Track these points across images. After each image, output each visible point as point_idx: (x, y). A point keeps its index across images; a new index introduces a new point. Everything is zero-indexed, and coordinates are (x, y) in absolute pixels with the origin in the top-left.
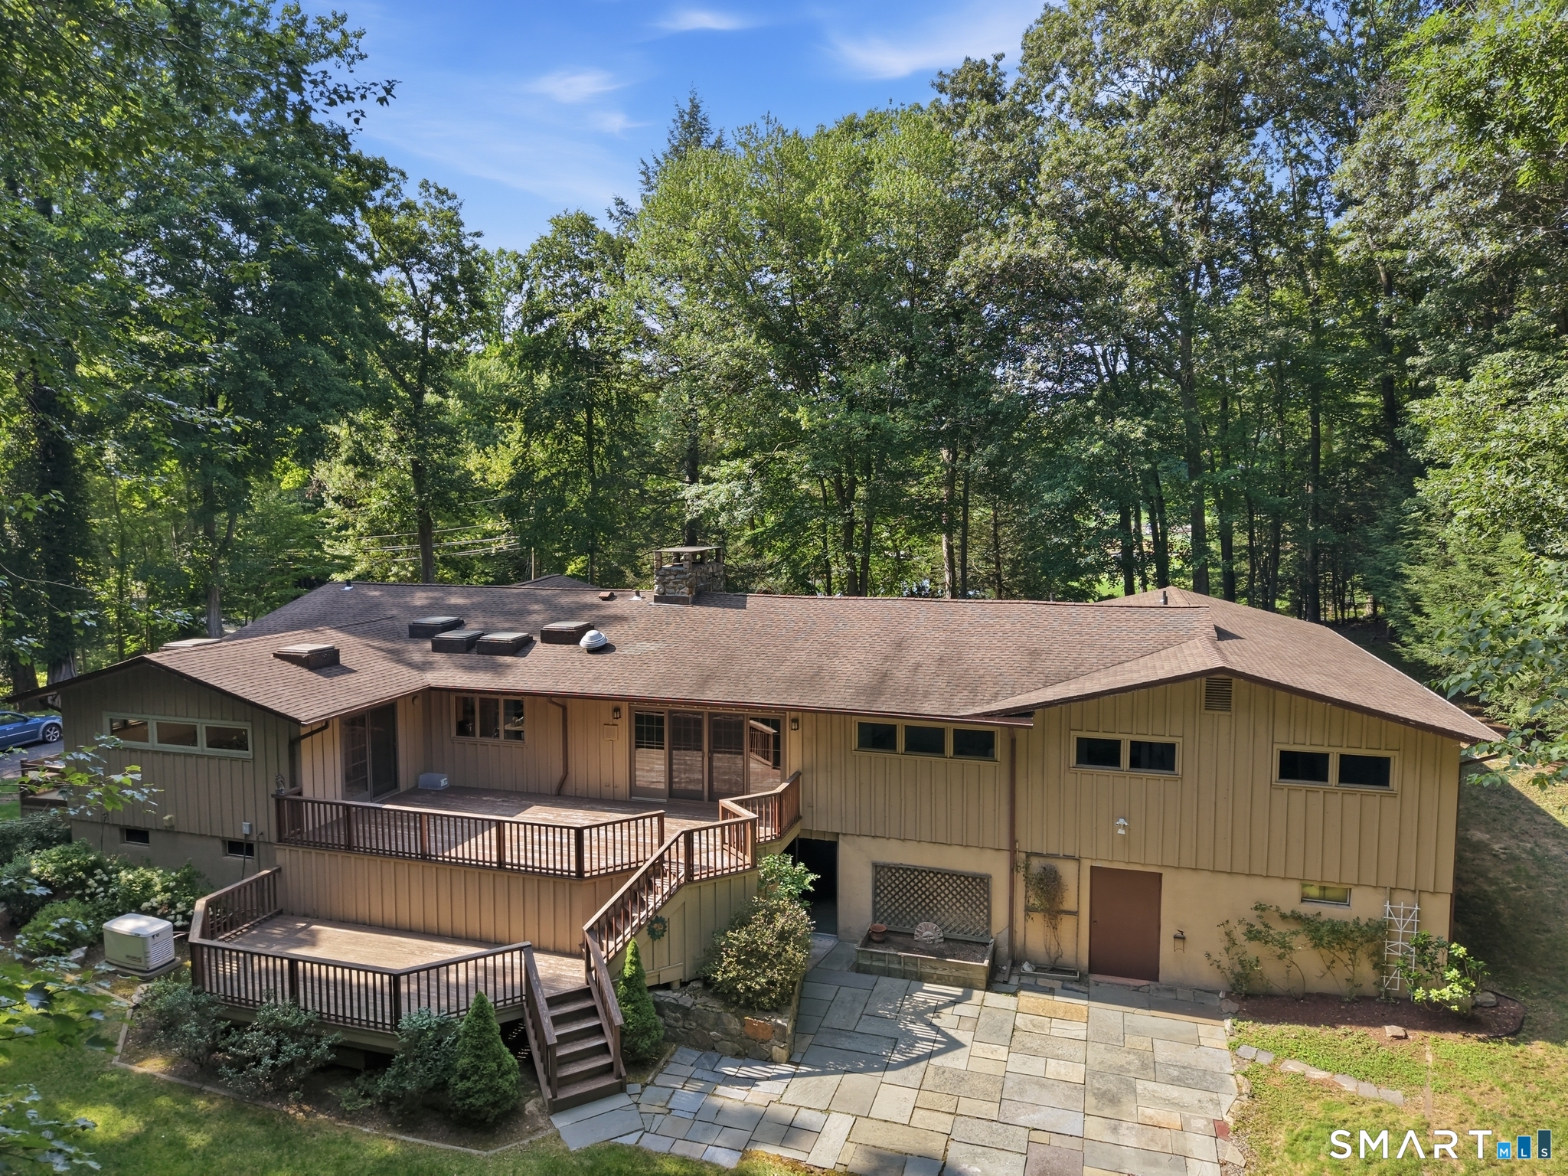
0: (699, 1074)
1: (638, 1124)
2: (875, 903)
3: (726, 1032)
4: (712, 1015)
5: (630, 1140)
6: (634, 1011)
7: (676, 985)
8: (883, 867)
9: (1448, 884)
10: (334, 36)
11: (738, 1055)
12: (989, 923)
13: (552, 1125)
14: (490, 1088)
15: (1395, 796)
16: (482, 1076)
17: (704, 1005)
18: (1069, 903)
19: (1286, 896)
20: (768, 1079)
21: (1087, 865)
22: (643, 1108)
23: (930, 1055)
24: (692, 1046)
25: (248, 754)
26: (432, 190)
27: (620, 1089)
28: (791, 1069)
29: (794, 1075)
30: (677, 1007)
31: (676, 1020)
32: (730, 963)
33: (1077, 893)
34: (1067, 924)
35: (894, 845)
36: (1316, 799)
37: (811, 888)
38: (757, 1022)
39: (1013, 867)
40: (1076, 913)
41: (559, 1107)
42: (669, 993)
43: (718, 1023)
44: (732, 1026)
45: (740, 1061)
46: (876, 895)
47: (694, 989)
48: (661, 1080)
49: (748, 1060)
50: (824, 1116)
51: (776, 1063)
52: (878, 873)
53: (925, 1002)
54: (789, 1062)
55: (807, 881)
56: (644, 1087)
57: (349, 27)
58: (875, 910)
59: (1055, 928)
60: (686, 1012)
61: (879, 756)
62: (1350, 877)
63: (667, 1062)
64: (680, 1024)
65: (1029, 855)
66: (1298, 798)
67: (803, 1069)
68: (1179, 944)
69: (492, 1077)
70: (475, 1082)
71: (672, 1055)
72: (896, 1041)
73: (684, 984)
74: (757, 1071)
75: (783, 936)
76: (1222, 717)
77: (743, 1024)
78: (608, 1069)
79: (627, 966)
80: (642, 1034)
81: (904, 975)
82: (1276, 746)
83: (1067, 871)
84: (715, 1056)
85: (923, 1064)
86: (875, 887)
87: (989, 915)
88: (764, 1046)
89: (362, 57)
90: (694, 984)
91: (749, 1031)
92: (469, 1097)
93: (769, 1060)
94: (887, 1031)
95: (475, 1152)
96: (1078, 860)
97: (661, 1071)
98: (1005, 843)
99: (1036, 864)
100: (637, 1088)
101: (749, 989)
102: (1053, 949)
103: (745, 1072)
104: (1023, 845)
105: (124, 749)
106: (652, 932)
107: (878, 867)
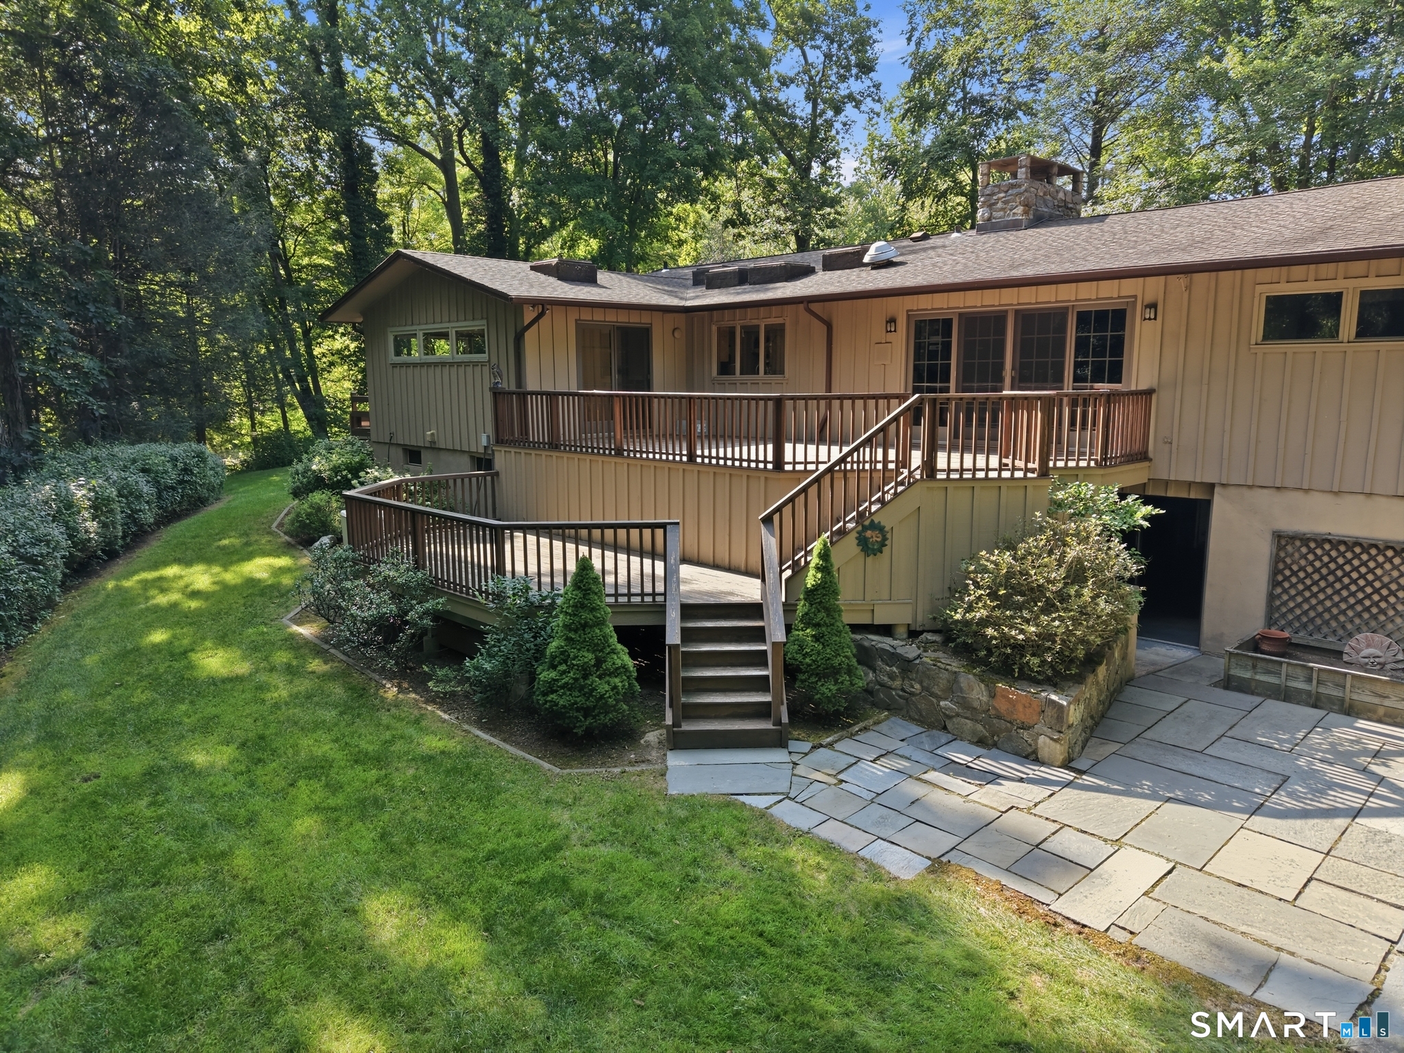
0: (905, 749)
1: (783, 786)
2: (1271, 597)
3: (965, 704)
4: (945, 675)
5: (760, 802)
6: (816, 638)
7: (902, 632)
8: (1293, 538)
11: (981, 742)
13: (664, 760)
14: (581, 688)
16: (571, 667)
17: (936, 660)
20: (1021, 780)
22: (800, 770)
23: (1357, 813)
24: (912, 719)
25: (483, 357)
27: (778, 741)
28: (1068, 776)
29: (1068, 784)
30: (892, 657)
31: (892, 677)
32: (979, 598)
35: (1317, 501)
37: (1146, 524)
38: (1013, 695)
41: (679, 742)
42: (889, 640)
43: (952, 688)
44: (976, 696)
45: (980, 751)
46: (1274, 583)
47: (927, 642)
48: (846, 745)
49: (994, 751)
50: (1110, 849)
51: (1043, 764)
52: (1280, 548)
53: (1358, 742)
54: (1067, 765)
55: (1139, 515)
56: (814, 747)
58: (1271, 609)
60: (907, 666)
63: (866, 729)
64: (897, 683)
67: (1087, 780)
69: (586, 672)
70: (564, 672)
71: (877, 723)
72: (1286, 779)
73: (913, 634)
74: (1009, 767)
75: (1077, 574)
77: (992, 695)
78: (762, 711)
79: (812, 572)
80: (826, 676)
81: (1316, 702)
84: (944, 738)
85: (1341, 822)
86: (1275, 572)
88: (1025, 734)
90: (930, 637)
91: (1002, 706)
92: (553, 692)
93: (1033, 757)
94: (1270, 762)
95: (546, 765)
97: (851, 736)
100: (806, 746)
101: (1005, 638)
103: (986, 764)
105: (402, 365)
106: (863, 542)
107: (1281, 539)
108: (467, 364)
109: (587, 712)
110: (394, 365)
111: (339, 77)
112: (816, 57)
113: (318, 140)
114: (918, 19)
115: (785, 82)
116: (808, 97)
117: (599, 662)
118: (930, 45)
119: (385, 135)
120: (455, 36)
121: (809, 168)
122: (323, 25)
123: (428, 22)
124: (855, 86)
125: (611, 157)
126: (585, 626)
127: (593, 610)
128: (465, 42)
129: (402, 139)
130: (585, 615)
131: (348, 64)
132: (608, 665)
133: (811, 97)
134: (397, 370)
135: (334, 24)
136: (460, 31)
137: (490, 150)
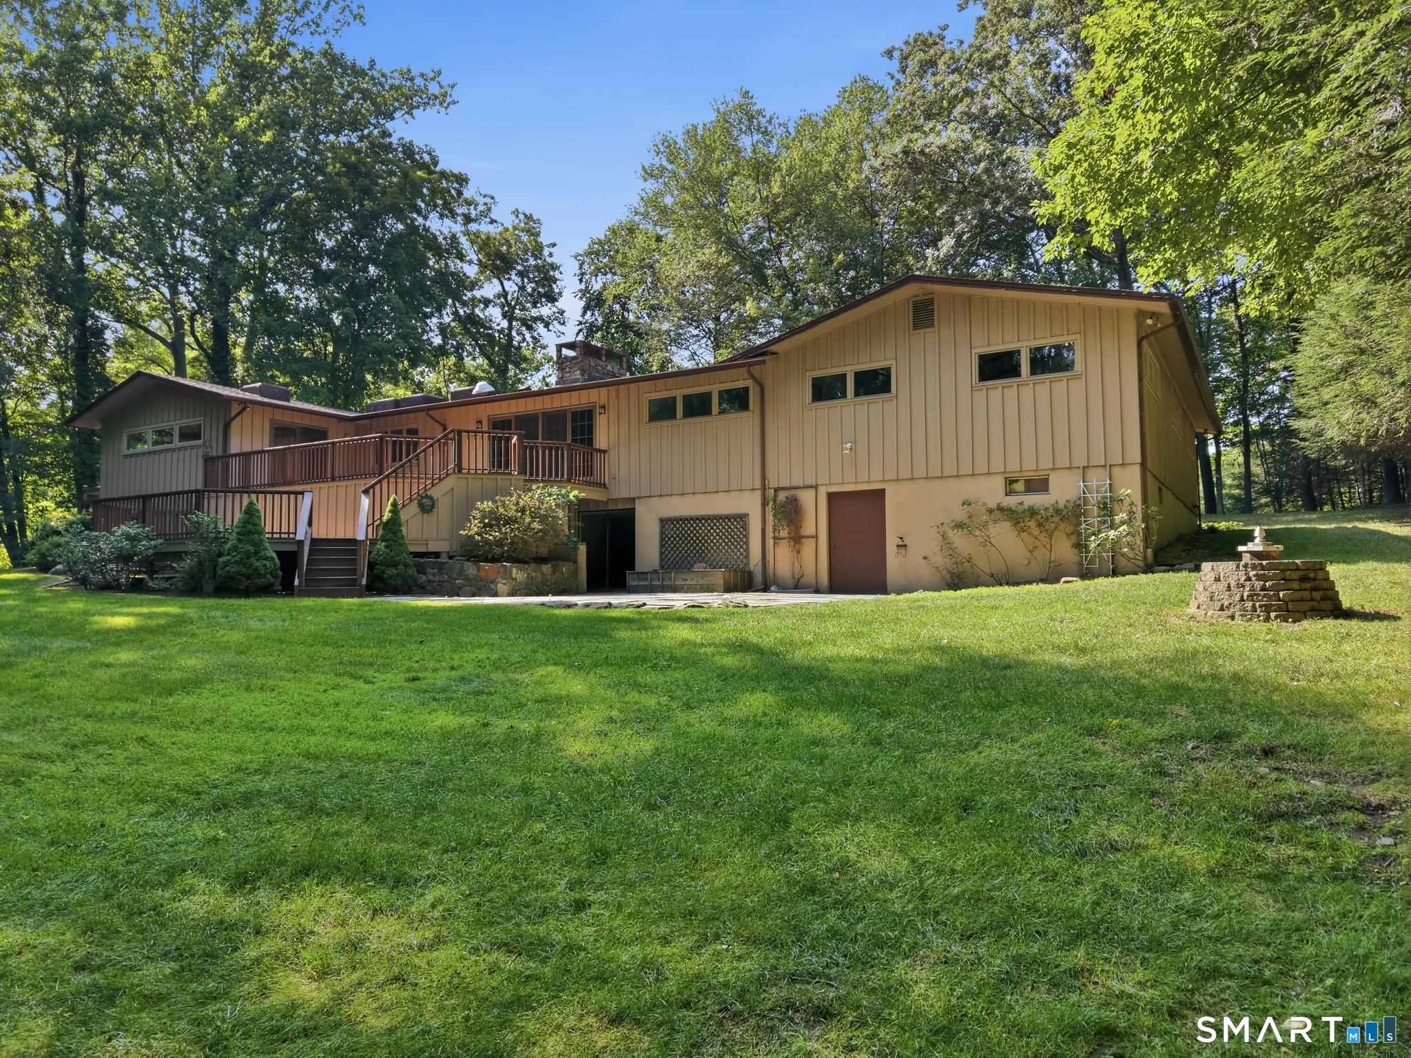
2: (661, 553)
3: (467, 578)
4: (457, 566)
6: (386, 547)
7: (444, 556)
8: (667, 520)
9: (1135, 455)
10: (434, 88)
11: (473, 596)
12: (747, 557)
15: (1079, 377)
18: (808, 528)
19: (992, 492)
21: (823, 492)
25: (200, 442)
26: (521, 217)
30: (434, 563)
31: (434, 575)
33: (816, 519)
34: (808, 548)
35: (676, 501)
36: (1011, 393)
38: (488, 568)
39: (764, 504)
40: (816, 537)
41: (303, 593)
42: (436, 559)
43: (461, 571)
44: (471, 571)
46: (662, 546)
51: (499, 596)
52: (663, 527)
54: (509, 596)
55: (571, 495)
57: (444, 79)
58: (662, 560)
59: (798, 552)
60: (440, 567)
61: (665, 424)
62: (1046, 463)
65: (776, 490)
66: (995, 395)
68: (902, 551)
73: (451, 557)
76: (929, 334)
77: (478, 568)
82: (974, 351)
83: (806, 498)
86: (662, 540)
87: (747, 550)
88: (492, 586)
89: (454, 103)
91: (482, 574)
92: (228, 566)
93: (494, 595)
96: (816, 487)
98: (758, 485)
99: (782, 496)
102: (796, 572)
104: (773, 483)
105: (132, 455)
106: (421, 505)
107: (663, 522)
108: (185, 448)
109: (248, 577)
110: (126, 456)
111: (81, 267)
112: (511, 287)
113: (58, 314)
114: (586, 266)
115: (487, 302)
116: (504, 316)
117: (256, 553)
118: (597, 285)
119: (119, 318)
120: (194, 243)
121: (507, 370)
122: (73, 225)
123: (170, 230)
124: (546, 310)
125: (330, 349)
126: (250, 532)
127: (255, 524)
128: (202, 249)
129: (134, 322)
130: (249, 526)
131: (90, 257)
132: (262, 554)
133: (509, 316)
134: (127, 460)
135: (82, 225)
136: (199, 240)
137: (219, 336)
